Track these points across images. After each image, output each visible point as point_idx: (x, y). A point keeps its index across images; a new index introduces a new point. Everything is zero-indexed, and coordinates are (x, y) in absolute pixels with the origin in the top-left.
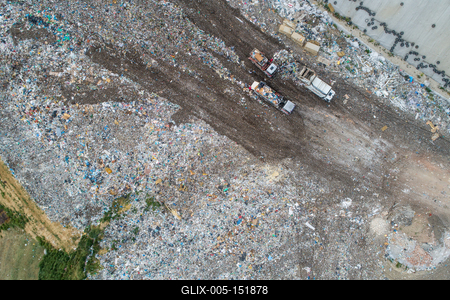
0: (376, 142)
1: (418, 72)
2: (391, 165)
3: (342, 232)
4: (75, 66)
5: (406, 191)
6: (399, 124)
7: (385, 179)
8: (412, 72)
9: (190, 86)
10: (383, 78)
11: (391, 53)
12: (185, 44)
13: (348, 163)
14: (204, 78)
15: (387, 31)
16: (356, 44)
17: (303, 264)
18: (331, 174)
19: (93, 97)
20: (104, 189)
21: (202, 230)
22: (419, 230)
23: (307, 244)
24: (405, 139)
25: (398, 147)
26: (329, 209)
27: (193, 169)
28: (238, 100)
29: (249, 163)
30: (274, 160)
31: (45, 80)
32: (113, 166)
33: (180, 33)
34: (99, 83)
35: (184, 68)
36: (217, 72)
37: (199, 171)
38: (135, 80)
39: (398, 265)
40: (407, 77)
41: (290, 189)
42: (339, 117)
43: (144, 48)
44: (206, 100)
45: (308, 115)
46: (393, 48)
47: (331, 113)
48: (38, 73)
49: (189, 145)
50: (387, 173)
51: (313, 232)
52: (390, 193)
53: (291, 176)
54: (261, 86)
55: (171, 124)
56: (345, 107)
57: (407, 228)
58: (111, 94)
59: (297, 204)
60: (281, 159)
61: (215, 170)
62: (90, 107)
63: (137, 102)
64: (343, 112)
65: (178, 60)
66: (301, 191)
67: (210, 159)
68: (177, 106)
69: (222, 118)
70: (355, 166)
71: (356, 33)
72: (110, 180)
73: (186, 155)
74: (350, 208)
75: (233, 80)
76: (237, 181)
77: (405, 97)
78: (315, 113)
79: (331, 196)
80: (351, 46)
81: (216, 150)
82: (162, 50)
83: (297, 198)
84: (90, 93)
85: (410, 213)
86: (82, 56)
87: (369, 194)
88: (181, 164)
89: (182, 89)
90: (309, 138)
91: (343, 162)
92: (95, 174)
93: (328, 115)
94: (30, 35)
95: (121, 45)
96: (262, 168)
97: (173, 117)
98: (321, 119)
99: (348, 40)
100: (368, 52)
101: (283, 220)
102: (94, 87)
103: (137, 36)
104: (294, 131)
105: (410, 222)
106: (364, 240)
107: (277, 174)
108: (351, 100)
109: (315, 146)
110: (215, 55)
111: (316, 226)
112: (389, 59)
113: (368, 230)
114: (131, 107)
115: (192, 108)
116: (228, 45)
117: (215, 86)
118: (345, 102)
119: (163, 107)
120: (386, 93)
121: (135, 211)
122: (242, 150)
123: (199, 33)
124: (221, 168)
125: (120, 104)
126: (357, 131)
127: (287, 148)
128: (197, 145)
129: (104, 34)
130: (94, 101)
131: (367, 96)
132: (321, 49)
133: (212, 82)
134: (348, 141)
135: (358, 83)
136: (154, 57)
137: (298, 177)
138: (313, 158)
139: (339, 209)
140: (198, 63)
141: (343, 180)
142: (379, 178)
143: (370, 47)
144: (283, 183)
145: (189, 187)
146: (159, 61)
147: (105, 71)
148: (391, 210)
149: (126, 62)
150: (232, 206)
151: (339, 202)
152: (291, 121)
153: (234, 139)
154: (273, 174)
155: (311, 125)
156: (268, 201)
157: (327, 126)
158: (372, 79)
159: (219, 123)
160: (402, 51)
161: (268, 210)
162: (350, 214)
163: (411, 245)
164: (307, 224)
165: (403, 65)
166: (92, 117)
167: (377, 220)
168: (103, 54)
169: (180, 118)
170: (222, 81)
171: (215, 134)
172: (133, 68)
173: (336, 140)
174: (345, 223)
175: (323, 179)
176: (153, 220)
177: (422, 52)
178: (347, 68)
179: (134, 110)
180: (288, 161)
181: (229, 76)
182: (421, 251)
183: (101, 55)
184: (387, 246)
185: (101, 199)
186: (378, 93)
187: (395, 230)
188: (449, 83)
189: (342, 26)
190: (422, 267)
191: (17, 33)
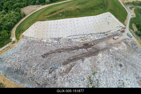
0: (103, 43)
1: (97, 35)
4: (63, 68)
5: (113, 43)
6: (103, 39)
13: (104, 47)
15: (89, 35)
17: (118, 60)
20: (86, 79)
21: (103, 69)
23: (114, 58)
24: (105, 40)
27: (92, 64)
29: (96, 57)
30: (98, 54)
31: (61, 74)
32: (83, 75)
38: (72, 62)
44: (83, 56)
48: (59, 74)
50: (109, 44)
52: (112, 45)
53: (102, 53)
55: (83, 62)
58: (72, 66)
59: (107, 55)
66: (105, 54)
67: (92, 61)
68: (81, 59)
69: (87, 56)
71: (87, 37)
72: (85, 77)
73: (89, 63)
76: (98, 60)
77: (99, 37)
78: (95, 46)
79: (108, 51)
81: (91, 59)
85: (116, 45)
86: (63, 66)
87: (111, 47)
88: (90, 65)
89: (79, 57)
90: (98, 48)
92: (82, 79)
94: (52, 71)
95: (66, 60)
96: (98, 56)
101: (108, 58)
102: (69, 68)
104: (95, 49)
105: (118, 45)
106: (118, 51)
111: (112, 55)
113: (116, 50)
114: (76, 65)
115: (83, 58)
119: (80, 61)
120: (97, 38)
121: (93, 78)
122: (94, 56)
124: (95, 60)
125: (74, 66)
126: (100, 43)
127: (97, 51)
128: (89, 61)
129: (62, 61)
130: (71, 70)
131: (96, 40)
132: (87, 40)
135: (94, 40)
138: (101, 50)
141: (106, 48)
143: (90, 37)
144: (103, 55)
145: (95, 66)
146: (72, 57)
147: (68, 65)
148: (114, 46)
150: (102, 63)
151: (110, 51)
153: (91, 56)
154: (100, 55)
156: (104, 58)
157: (97, 46)
158: (94, 38)
160: (93, 35)
161: (106, 59)
162: (112, 51)
163: (121, 47)
166: (73, 72)
167: (115, 48)
168: (65, 63)
169: (83, 60)
171: (89, 58)
172: (70, 61)
173: (100, 46)
174: (114, 52)
175: (105, 50)
176: (97, 75)
177: (95, 33)
178: (91, 40)
180: (99, 52)
183: (65, 64)
184: (120, 50)
185: (87, 82)
187: (118, 47)
188: (100, 33)
189: (85, 38)
190: (126, 48)
191: (50, 73)
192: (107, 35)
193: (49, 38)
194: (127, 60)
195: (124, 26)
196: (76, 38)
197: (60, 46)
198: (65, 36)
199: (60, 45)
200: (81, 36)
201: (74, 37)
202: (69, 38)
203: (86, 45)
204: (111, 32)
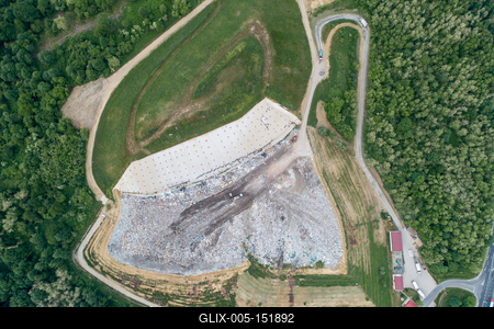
0: (259, 178)
1: (248, 158)
2: (267, 177)
3: (276, 196)
4: (207, 240)
5: (274, 176)
6: (258, 170)
8: (247, 160)
10: (245, 169)
13: (261, 187)
15: (234, 162)
16: (234, 170)
17: (279, 209)
18: (262, 192)
19: (217, 240)
20: (239, 248)
21: (260, 229)
22: (284, 178)
23: (275, 206)
24: (262, 171)
25: (263, 173)
26: (270, 197)
27: (245, 224)
29: (250, 210)
30: (252, 204)
31: (207, 249)
34: (214, 236)
38: (217, 228)
40: (248, 162)
41: (261, 203)
42: (249, 184)
43: (211, 222)
44: (231, 213)
45: (245, 191)
46: (239, 162)
47: (247, 185)
48: (204, 250)
49: (239, 222)
50: (268, 179)
51: (273, 203)
52: (273, 180)
53: (258, 202)
55: (232, 224)
57: (283, 181)
58: (218, 235)
59: (265, 204)
60: (252, 202)
61: (248, 219)
62: (219, 241)
63: (223, 230)
64: (249, 182)
66: (262, 201)
67: (244, 219)
68: (228, 221)
69: (236, 211)
70: (263, 185)
71: (231, 169)
72: (238, 245)
73: (241, 224)
74: (272, 192)
76: (253, 215)
77: (252, 166)
78: (246, 188)
79: (267, 195)
80: (234, 172)
81: (243, 216)
83: (263, 203)
84: (215, 240)
85: (280, 178)
86: (206, 237)
87: (271, 185)
88: (242, 226)
89: (225, 218)
90: (251, 193)
92: (235, 248)
94: (195, 248)
95: (207, 227)
96: (252, 208)
97: (230, 223)
98: (248, 188)
99: (232, 172)
100: (237, 168)
101: (267, 209)
102: (214, 238)
104: (248, 196)
105: (282, 179)
108: (244, 182)
109: (253, 192)
112: (241, 164)
113: (279, 190)
114: (223, 232)
115: (230, 217)
116: (220, 202)
118: (247, 181)
119: (227, 224)
121: (248, 243)
122: (246, 210)
123: (214, 207)
124: (248, 217)
125: (221, 234)
126: (254, 181)
127: (251, 199)
128: (240, 220)
129: (203, 230)
131: (248, 175)
132: (231, 180)
134: (256, 184)
135: (243, 175)
136: (214, 221)
137: (258, 200)
138: (256, 194)
139: (271, 194)
141: (264, 190)
142: (268, 181)
144: (258, 205)
145: (249, 227)
147: (212, 234)
148: (277, 182)
149: (212, 228)
150: (258, 219)
151: (269, 193)
152: (245, 195)
153: (243, 211)
154: (255, 206)
155: (248, 191)
156: (261, 210)
157: (250, 187)
158: (244, 172)
159: (237, 213)
160: (241, 160)
161: (263, 211)
164: (271, 204)
165: (244, 161)
166: (221, 242)
167: (278, 187)
169: (231, 221)
171: (239, 215)
173: (254, 187)
174: (275, 194)
175: (262, 195)
176: (252, 240)
177: (243, 156)
178: (239, 176)
183: (208, 233)
185: (241, 250)
186: (248, 172)
187: (282, 184)
188: (254, 153)
189: (228, 171)
190: (294, 181)
191: (192, 250)
192: (264, 155)
193: (166, 187)
194: (292, 205)
195: (298, 122)
196: (212, 175)
197: (192, 202)
198: (193, 178)
199: (191, 200)
200: (221, 170)
201: (209, 175)
202: (201, 178)
203: (231, 193)
204: (273, 144)
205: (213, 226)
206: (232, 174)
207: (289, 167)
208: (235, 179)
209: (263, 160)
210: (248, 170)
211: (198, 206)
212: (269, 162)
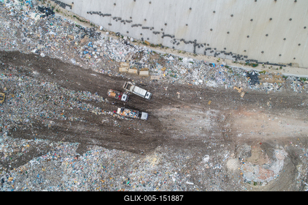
0: (208, 113)
1: (216, 58)
2: (224, 123)
3: (211, 178)
4: (4, 146)
5: (239, 135)
6: (217, 96)
7: (223, 133)
8: (213, 60)
9: (80, 128)
10: (195, 72)
11: (195, 54)
12: (66, 104)
13: (197, 133)
14: (87, 119)
15: (186, 43)
16: (171, 58)
18: (189, 145)
19: (23, 160)
22: (257, 157)
24: (225, 104)
25: (223, 110)
26: (197, 167)
27: (103, 178)
28: (113, 124)
29: (135, 160)
30: (150, 151)
33: (61, 98)
34: (23, 150)
35: (71, 119)
36: (93, 112)
37: (107, 178)
38: (44, 138)
39: (255, 184)
40: (211, 65)
41: (168, 165)
42: (179, 107)
43: (43, 117)
44: (93, 133)
45: (159, 114)
46: (194, 51)
47: (173, 107)
49: (94, 165)
50: (223, 129)
51: (193, 186)
52: (231, 141)
53: (165, 157)
54: (122, 110)
55: (77, 156)
56: (180, 99)
57: (250, 159)
58: (33, 153)
59: (176, 173)
60: (154, 149)
61: (117, 173)
62: (23, 167)
63: (51, 152)
64: (180, 103)
65: (66, 115)
66: (175, 164)
67: (111, 167)
68: (76, 144)
69: (107, 139)
70: (202, 133)
71: (168, 51)
73: (95, 172)
74: (210, 161)
75: (104, 113)
76: (133, 174)
77: (213, 79)
78: (164, 111)
79: (194, 158)
80: (168, 61)
81: (112, 160)
82: (53, 113)
83: (174, 168)
84: (19, 159)
85: (248, 148)
86: (6, 138)
87: (218, 147)
88: (95, 178)
89: (76, 131)
90: (166, 128)
91: (193, 134)
93: (172, 109)
95: (27, 120)
96: (145, 159)
97: (77, 152)
98: (169, 113)
99: (165, 58)
100: (180, 59)
101: (171, 186)
102: (21, 154)
103: (35, 111)
104: (155, 128)
105: (250, 154)
106: (227, 177)
107: (156, 159)
108: (182, 94)
109: (172, 132)
110: (87, 102)
111: (193, 181)
112: (195, 58)
113: (227, 170)
114: (49, 156)
115: (86, 141)
116: (93, 93)
117: (95, 121)
118: (179, 97)
119: (68, 147)
120: (201, 81)
122: (128, 153)
123: (72, 94)
124: (119, 170)
125: (41, 157)
126: (193, 111)
127: (155, 140)
128: (99, 163)
129: (14, 118)
130: (24, 162)
131: (191, 88)
132: (150, 72)
133: (92, 119)
134: (191, 119)
135: (181, 82)
136: (50, 120)
137: (169, 155)
138: (174, 140)
139: (203, 164)
140: (79, 111)
141: (197, 145)
142: (220, 134)
143: (181, 56)
144: (162, 164)
146: (55, 120)
147: (24, 141)
148: (235, 151)
149: (35, 129)
151: (201, 160)
152: (151, 123)
153: (120, 149)
154: (153, 160)
155: (164, 120)
156: (157, 179)
157: (174, 116)
158: (189, 76)
159: (107, 143)
160: (200, 50)
161: (159, 184)
162: (211, 165)
163: (256, 169)
164: (187, 182)
165: (205, 59)
166: (27, 173)
167: (229, 161)
168: (18, 131)
169: (82, 150)
170: (98, 116)
171: (107, 151)
172: (40, 131)
173: (183, 122)
174: (211, 172)
175: (185, 150)
177: (212, 46)
178: (171, 75)
179: (51, 157)
180: (159, 148)
181: (101, 112)
182: (263, 170)
184: (243, 175)
186: (196, 83)
187: (243, 163)
188: (238, 57)
189: (158, 50)
190: (270, 179)
192: (254, 78)
196: (123, 32)
197: (40, 47)
199: (41, 42)
200: (147, 35)
201: (117, 27)
202: (96, 19)
204: (287, 72)
205: (40, 129)
206: (162, 61)
207: (284, 142)
208: (159, 74)
209: (243, 86)
210: (198, 81)
211: (46, 66)
212: (252, 99)
